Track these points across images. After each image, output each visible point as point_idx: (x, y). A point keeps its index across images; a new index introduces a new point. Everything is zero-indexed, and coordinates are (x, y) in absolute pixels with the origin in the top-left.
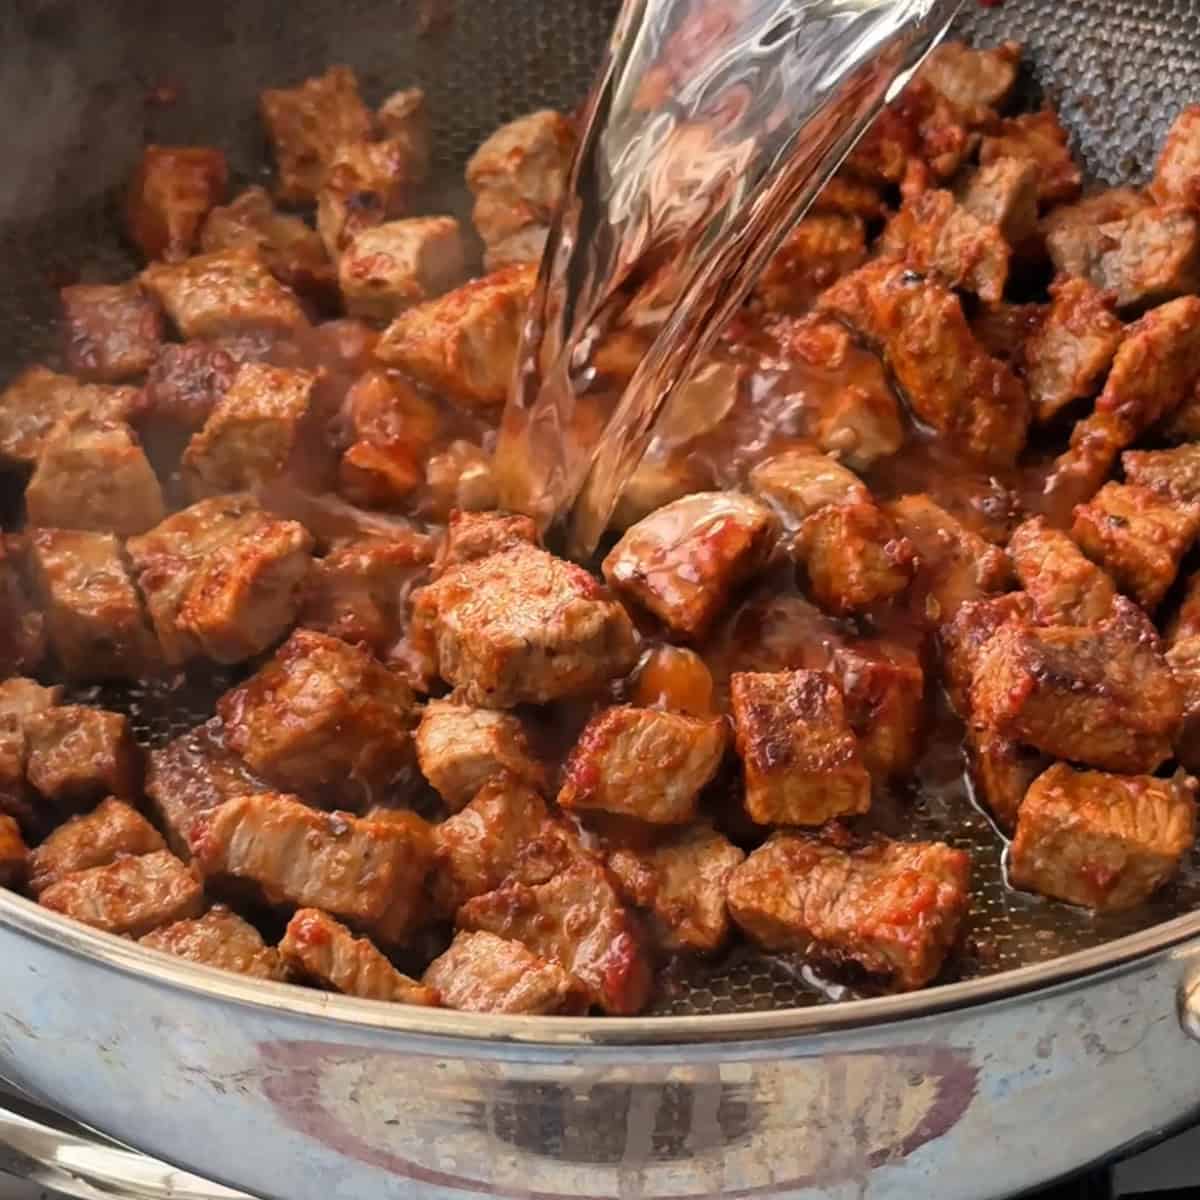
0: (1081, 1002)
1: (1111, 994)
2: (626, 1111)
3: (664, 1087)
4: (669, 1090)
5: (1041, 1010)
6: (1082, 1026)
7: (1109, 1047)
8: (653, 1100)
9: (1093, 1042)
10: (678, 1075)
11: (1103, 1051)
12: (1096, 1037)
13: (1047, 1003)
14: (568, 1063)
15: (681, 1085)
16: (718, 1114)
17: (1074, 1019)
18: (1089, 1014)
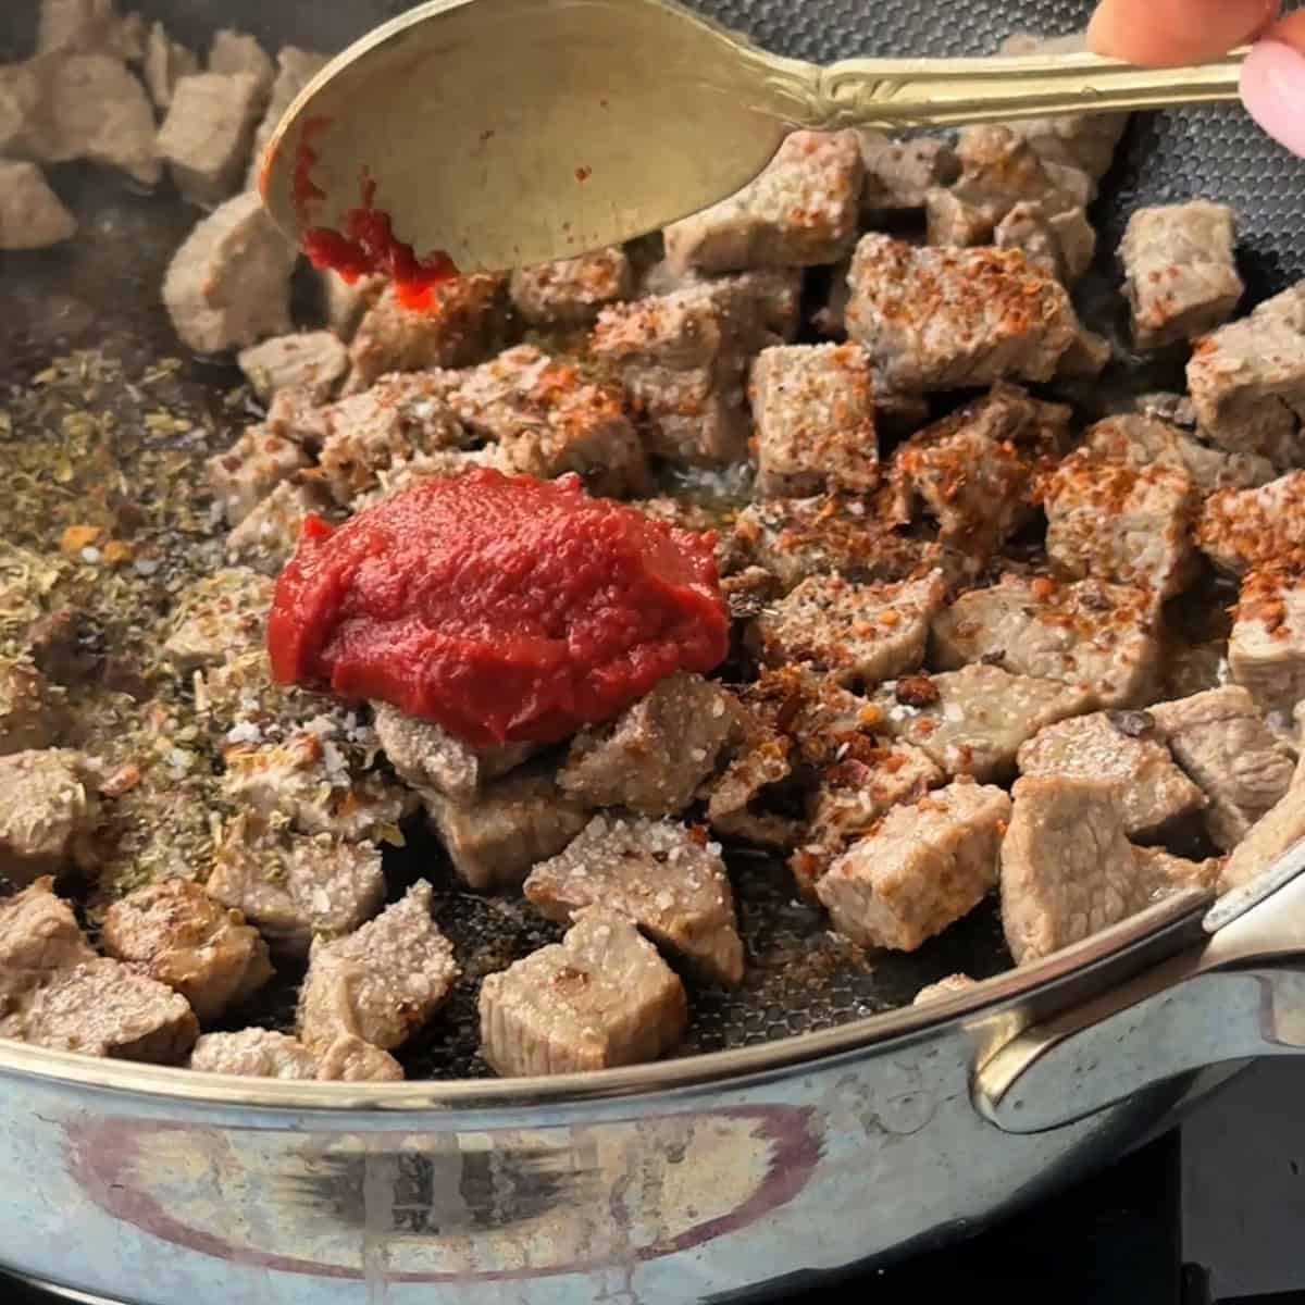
0: (854, 1078)
1: (887, 1071)
2: (361, 1182)
3: (398, 1157)
4: (406, 1161)
5: (808, 1085)
6: (858, 1104)
7: (893, 1127)
8: (391, 1170)
9: (872, 1123)
10: (413, 1144)
11: (885, 1131)
12: (876, 1116)
13: (815, 1078)
14: (294, 1129)
15: (418, 1155)
16: (461, 1186)
17: (848, 1096)
18: (864, 1091)
